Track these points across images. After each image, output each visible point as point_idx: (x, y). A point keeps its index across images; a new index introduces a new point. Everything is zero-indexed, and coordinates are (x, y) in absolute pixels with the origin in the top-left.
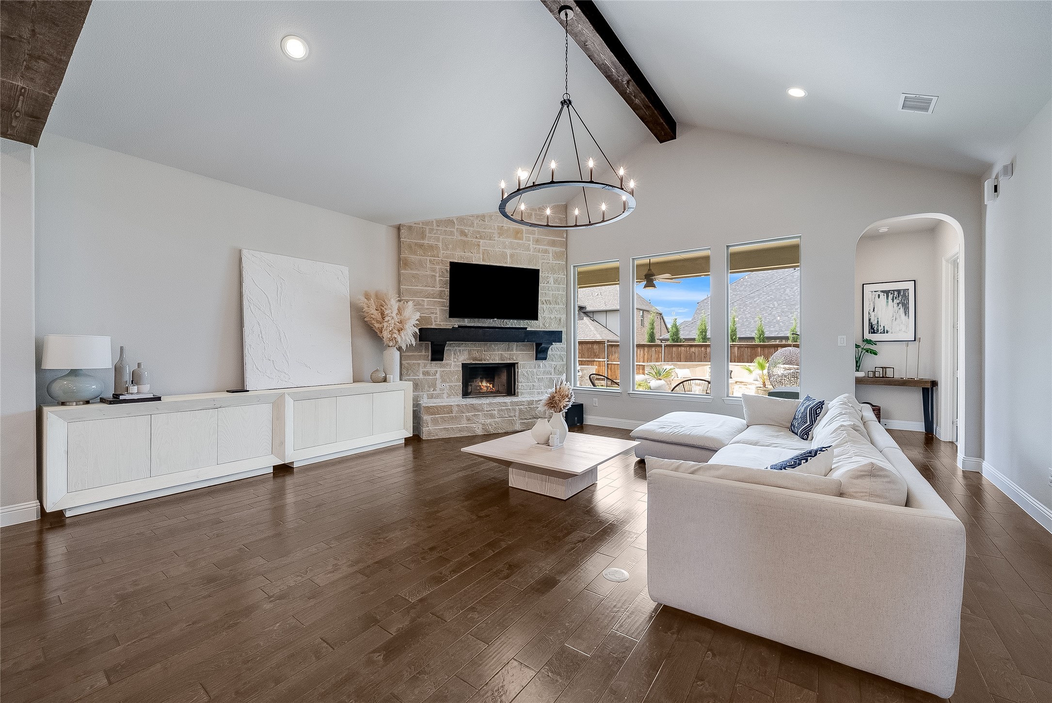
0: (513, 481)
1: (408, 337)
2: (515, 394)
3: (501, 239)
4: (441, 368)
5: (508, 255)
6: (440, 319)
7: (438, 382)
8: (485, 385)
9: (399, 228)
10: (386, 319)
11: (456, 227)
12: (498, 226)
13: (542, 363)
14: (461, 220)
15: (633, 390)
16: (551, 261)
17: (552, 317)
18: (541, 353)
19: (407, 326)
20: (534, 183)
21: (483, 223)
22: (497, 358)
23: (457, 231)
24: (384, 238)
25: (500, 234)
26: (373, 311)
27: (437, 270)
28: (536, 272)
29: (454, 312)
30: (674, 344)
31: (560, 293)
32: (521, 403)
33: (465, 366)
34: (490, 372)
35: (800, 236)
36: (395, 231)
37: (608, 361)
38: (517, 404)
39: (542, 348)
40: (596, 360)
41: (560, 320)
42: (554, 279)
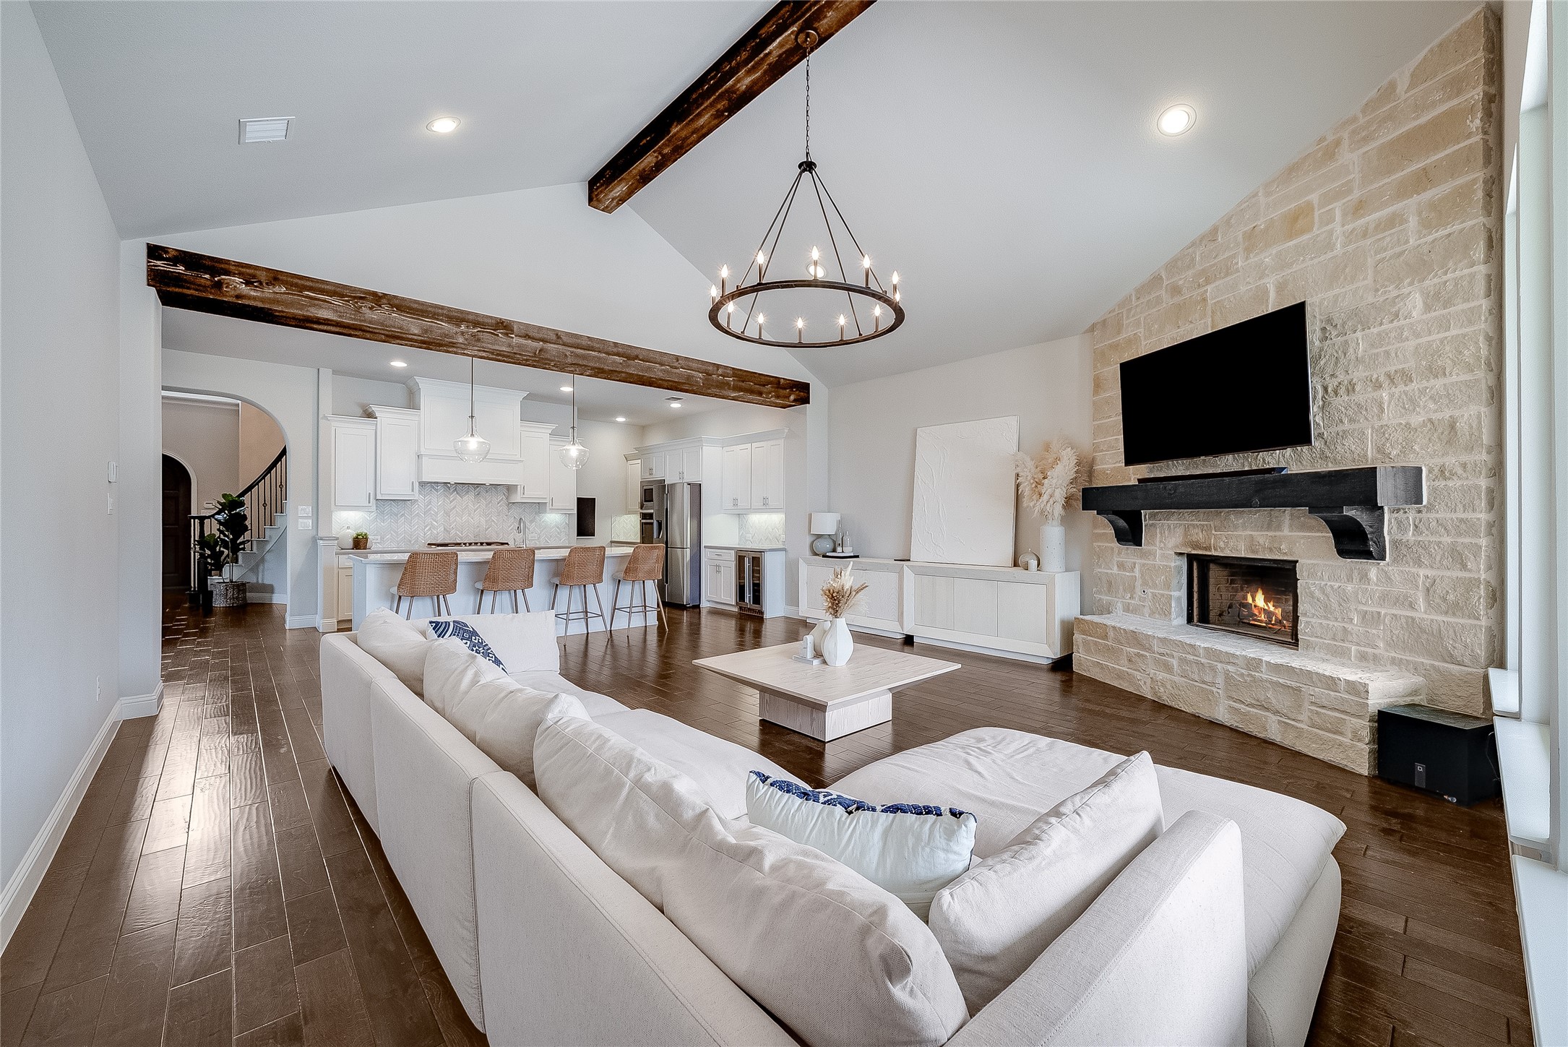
2: (1297, 644)
3: (1253, 259)
4: (1141, 558)
7: (1138, 583)
9: (1093, 330)
11: (1165, 284)
13: (1374, 566)
14: (1173, 266)
17: (1416, 422)
22: (1242, 546)
29: (1129, 461)
31: (1454, 332)
33: (1188, 559)
36: (1088, 337)
41: (1452, 426)
42: (1426, 295)
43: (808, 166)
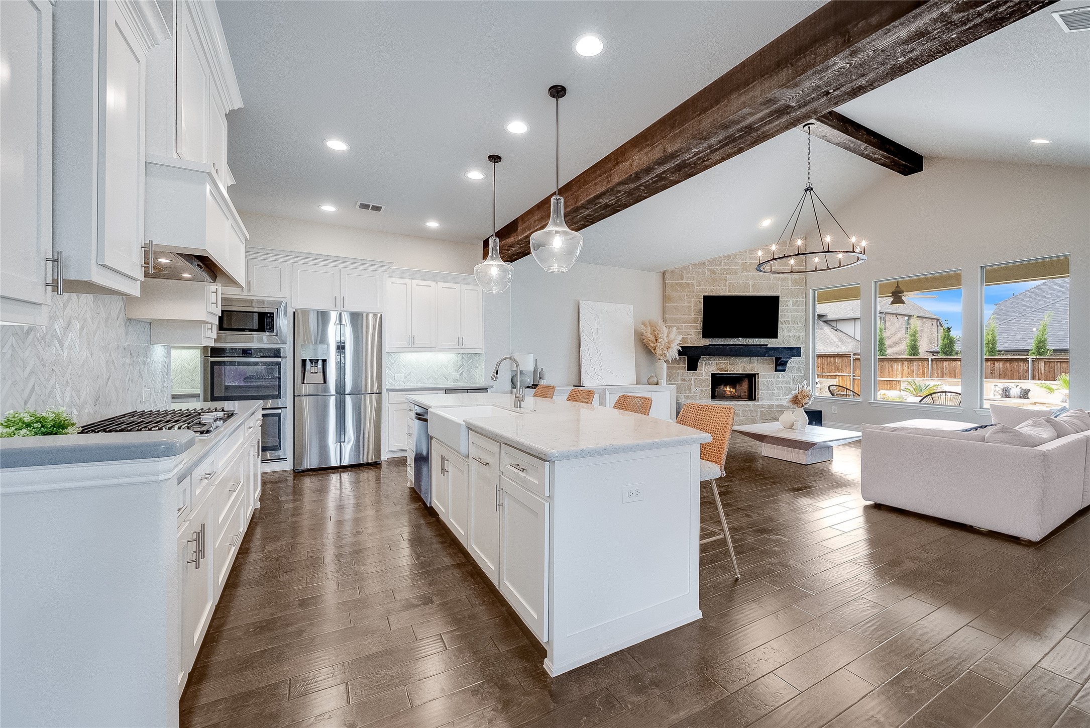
0: (765, 451)
1: (673, 353)
2: (755, 399)
3: (744, 273)
4: (694, 376)
5: (751, 285)
6: (696, 340)
7: (693, 387)
8: (729, 390)
9: (664, 274)
10: (660, 340)
11: (707, 267)
12: (742, 263)
13: (780, 374)
14: (711, 262)
15: (875, 400)
16: (790, 287)
17: (791, 335)
18: (780, 365)
19: (673, 345)
20: (784, 255)
21: (729, 262)
22: (740, 369)
23: (708, 270)
24: (654, 282)
25: (743, 270)
26: (650, 335)
27: (693, 302)
28: (776, 299)
29: (705, 336)
30: (945, 357)
31: (799, 314)
32: (763, 406)
33: (713, 375)
34: (734, 380)
35: (1070, 255)
36: (662, 274)
37: (854, 376)
38: (758, 406)
39: (781, 361)
40: (839, 374)
41: (799, 337)
42: (793, 302)
43: (809, 189)
